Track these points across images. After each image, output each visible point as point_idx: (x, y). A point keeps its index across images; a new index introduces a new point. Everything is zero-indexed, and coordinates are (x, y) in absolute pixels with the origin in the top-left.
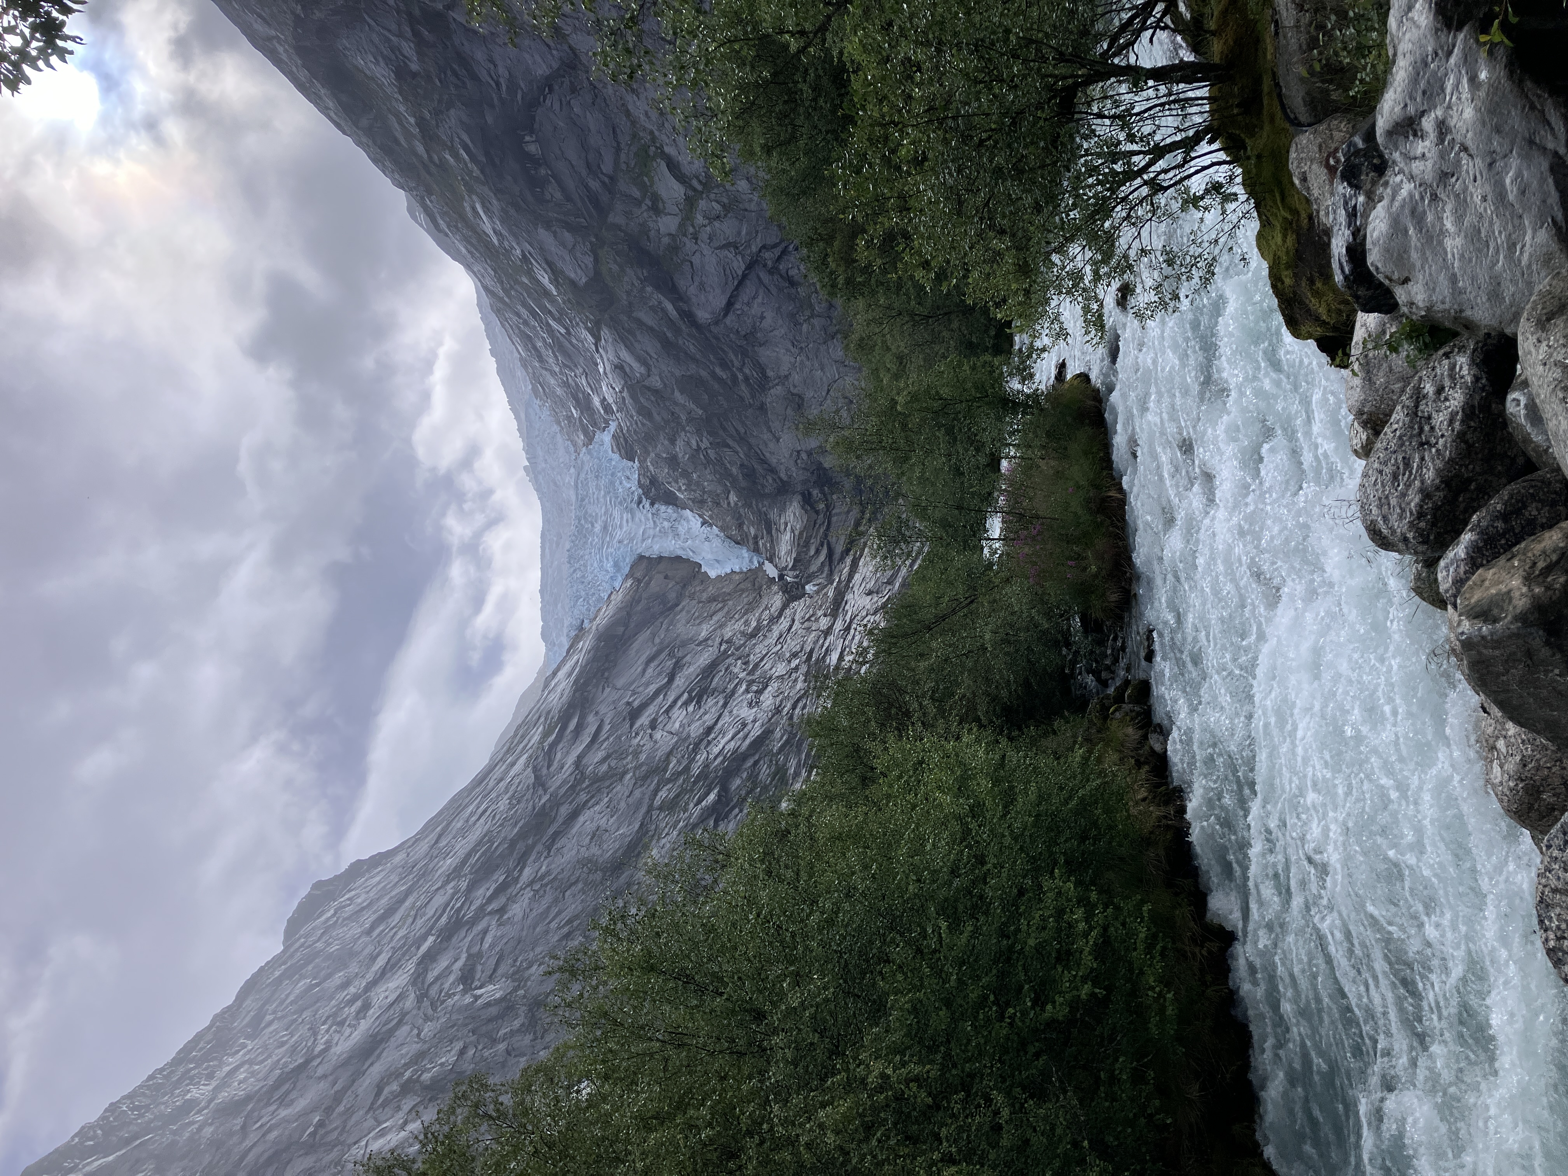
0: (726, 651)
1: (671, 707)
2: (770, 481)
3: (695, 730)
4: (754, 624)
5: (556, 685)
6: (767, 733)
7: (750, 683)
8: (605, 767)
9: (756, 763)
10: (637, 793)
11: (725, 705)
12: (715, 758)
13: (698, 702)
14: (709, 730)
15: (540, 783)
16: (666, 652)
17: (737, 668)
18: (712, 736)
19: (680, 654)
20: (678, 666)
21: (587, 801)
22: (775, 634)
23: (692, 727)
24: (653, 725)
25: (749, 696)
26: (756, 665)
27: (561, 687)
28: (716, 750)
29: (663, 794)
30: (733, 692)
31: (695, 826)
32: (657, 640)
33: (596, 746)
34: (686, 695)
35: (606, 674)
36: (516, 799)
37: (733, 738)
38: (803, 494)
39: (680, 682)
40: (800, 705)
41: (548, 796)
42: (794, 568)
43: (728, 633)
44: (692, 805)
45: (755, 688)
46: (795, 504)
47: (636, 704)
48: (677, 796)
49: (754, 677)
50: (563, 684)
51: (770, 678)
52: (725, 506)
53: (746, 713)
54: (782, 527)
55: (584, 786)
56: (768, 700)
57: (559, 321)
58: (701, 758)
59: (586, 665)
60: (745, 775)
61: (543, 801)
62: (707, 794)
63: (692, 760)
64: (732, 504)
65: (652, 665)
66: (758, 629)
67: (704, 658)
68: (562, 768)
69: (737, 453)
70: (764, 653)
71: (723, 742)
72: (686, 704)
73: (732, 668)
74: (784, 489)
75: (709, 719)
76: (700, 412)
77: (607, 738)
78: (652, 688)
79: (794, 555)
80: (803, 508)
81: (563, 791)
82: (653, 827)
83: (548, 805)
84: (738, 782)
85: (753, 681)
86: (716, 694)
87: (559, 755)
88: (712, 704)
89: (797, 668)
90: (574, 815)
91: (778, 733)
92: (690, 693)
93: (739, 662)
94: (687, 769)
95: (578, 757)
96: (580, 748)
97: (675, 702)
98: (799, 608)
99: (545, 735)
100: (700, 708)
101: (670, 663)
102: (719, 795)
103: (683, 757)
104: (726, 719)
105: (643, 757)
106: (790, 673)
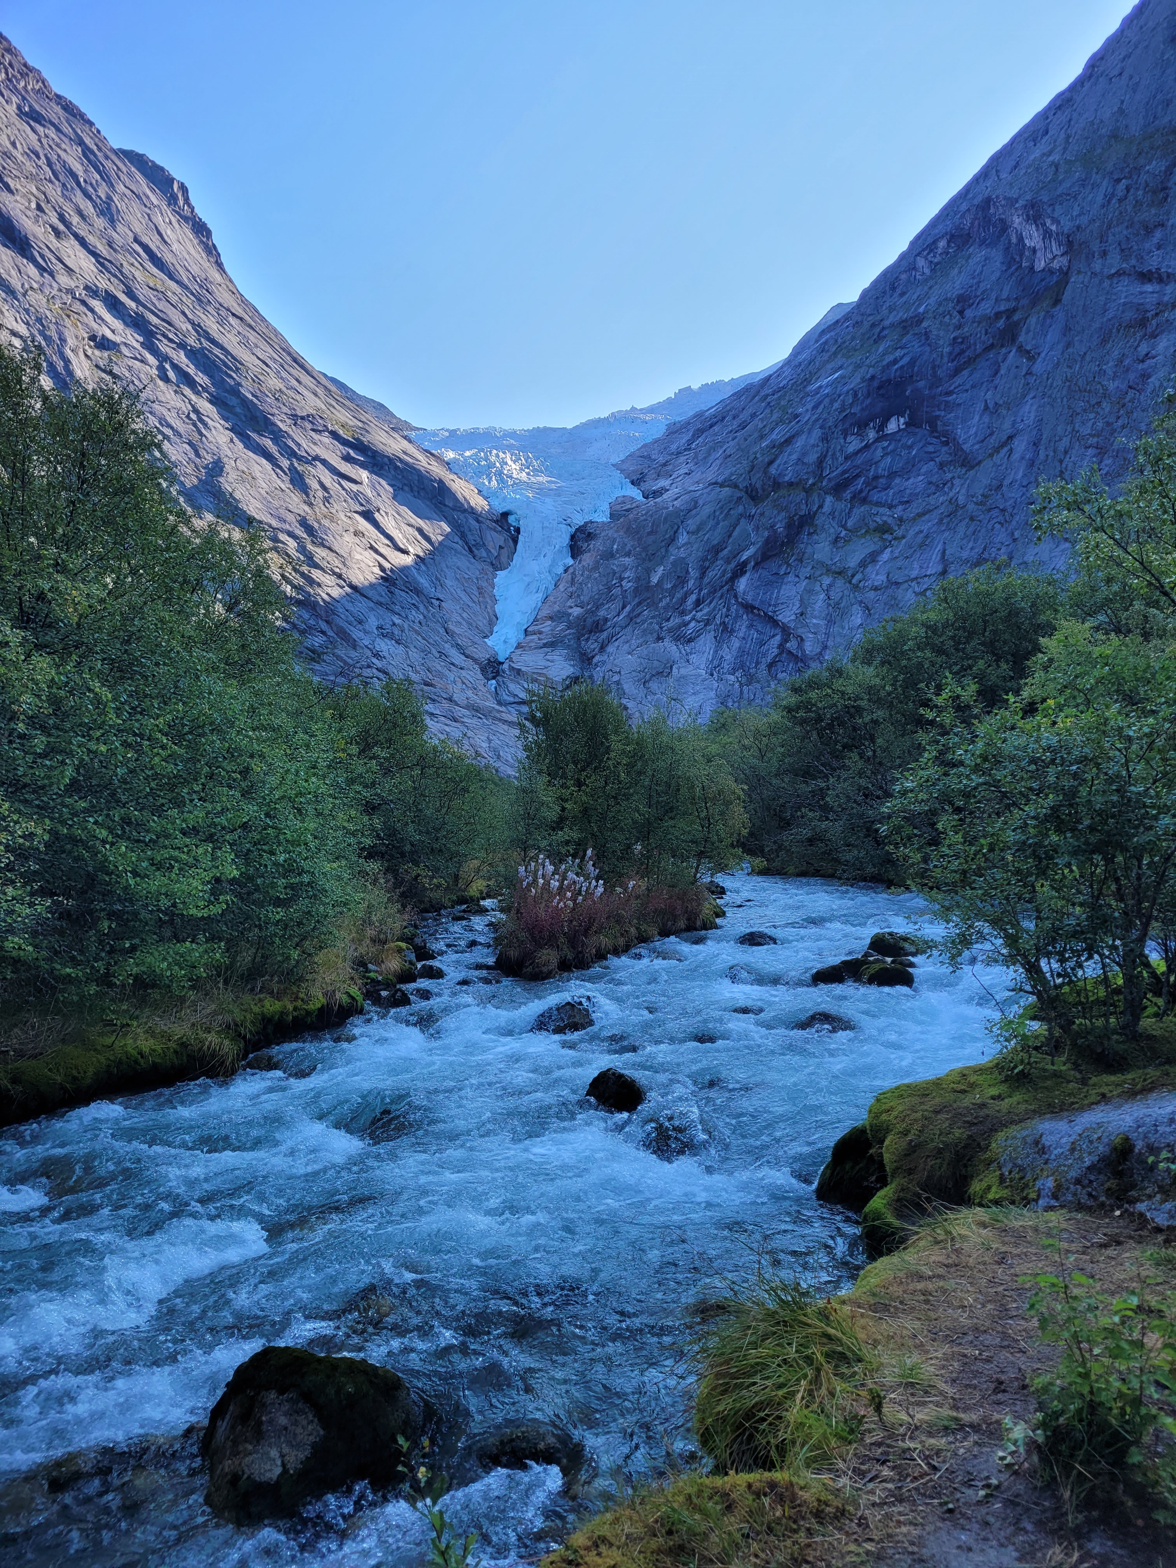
0: (431, 604)
2: (592, 647)
5: (396, 440)
6: (352, 643)
7: (401, 628)
8: (315, 485)
9: (324, 633)
10: (291, 517)
11: (379, 604)
14: (354, 588)
15: (297, 421)
16: (429, 547)
18: (349, 591)
20: (415, 557)
21: (280, 468)
22: (449, 652)
24: (358, 533)
25: (388, 626)
26: (417, 633)
27: (394, 445)
29: (290, 542)
30: (392, 611)
32: (440, 537)
33: (335, 478)
34: (388, 565)
35: (405, 489)
36: (280, 396)
37: (347, 611)
39: (400, 559)
41: (284, 429)
43: (449, 606)
45: (396, 632)
46: (572, 670)
47: (378, 517)
50: (397, 447)
51: (407, 647)
52: (568, 604)
53: (372, 624)
54: (550, 658)
55: (296, 465)
56: (386, 645)
60: (312, 622)
63: (325, 571)
64: (570, 611)
65: (418, 535)
66: (453, 635)
67: (425, 583)
68: (313, 443)
69: (618, 615)
73: (416, 610)
75: (365, 588)
77: (343, 488)
78: (395, 534)
79: (524, 668)
80: (568, 677)
81: (290, 443)
83: (275, 429)
85: (403, 631)
87: (325, 440)
88: (380, 591)
90: (266, 455)
91: (354, 654)
92: (390, 569)
95: (324, 460)
96: (334, 461)
97: (381, 555)
98: (474, 674)
99: (344, 427)
100: (376, 579)
101: (419, 550)
102: (292, 598)
103: (328, 562)
104: (366, 605)
106: (411, 665)
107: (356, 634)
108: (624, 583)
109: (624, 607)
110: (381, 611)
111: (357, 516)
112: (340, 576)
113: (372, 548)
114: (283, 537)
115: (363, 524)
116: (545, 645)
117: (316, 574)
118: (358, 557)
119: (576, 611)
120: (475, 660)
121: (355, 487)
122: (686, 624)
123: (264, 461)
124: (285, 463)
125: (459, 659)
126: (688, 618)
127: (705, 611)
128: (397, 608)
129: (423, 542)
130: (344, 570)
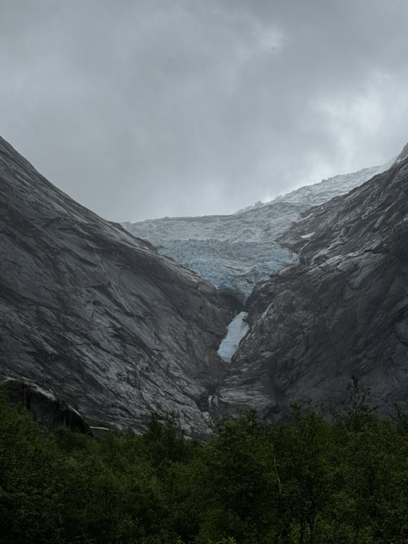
0: (153, 354)
1: (110, 315)
2: (284, 382)
3: (96, 335)
4: (176, 374)
5: (116, 231)
6: (99, 388)
7: (134, 374)
8: (63, 268)
9: (77, 380)
10: (48, 294)
11: (116, 356)
12: (78, 350)
13: (115, 336)
14: (97, 345)
15: (50, 223)
16: (148, 310)
17: (142, 364)
18: (94, 347)
19: (147, 320)
20: (140, 319)
21: (38, 258)
22: (172, 391)
23: (98, 332)
24: (96, 303)
25: (125, 373)
26: (147, 378)
27: (115, 235)
28: (84, 350)
29: (49, 313)
30: (126, 361)
31: (28, 337)
32: (156, 303)
33: (78, 262)
34: (119, 326)
35: (128, 267)
36: (37, 207)
37: (94, 362)
38: (277, 407)
39: (128, 321)
40: (124, 413)
41: (40, 229)
42: (220, 402)
43: (167, 355)
44: (43, 334)
45: (131, 377)
46: (269, 401)
47: (110, 290)
48: (48, 324)
49: (139, 376)
50: (117, 237)
51: (140, 389)
52: (261, 349)
53: (113, 372)
54: (250, 392)
55: (50, 255)
56: (124, 388)
57: (383, 223)
58: (77, 339)
59: (134, 252)
60: (68, 373)
61: (36, 225)
62: (52, 346)
63: (75, 333)
64: (263, 354)
65: (138, 300)
66: (173, 377)
67: (147, 338)
68: (61, 238)
69: (303, 356)
70: (158, 383)
71: (90, 355)
72: (114, 327)
73: (142, 360)
74: (279, 392)
75: (104, 344)
76: (331, 328)
77: (84, 270)
78: (122, 301)
79: (230, 402)
80: (267, 407)
81: (44, 239)
82: (24, 307)
83: (33, 229)
84: (63, 368)
85: (136, 376)
86: (122, 348)
87: (70, 236)
88: (115, 346)
89: (149, 408)
90: (28, 249)
91: (102, 396)
92: (121, 329)
93: (147, 365)
94: (68, 330)
95: (69, 250)
96: (76, 250)
97: (114, 318)
98: (193, 409)
99: (82, 225)
100: (112, 337)
101: (140, 313)
102: (52, 354)
103: (77, 326)
104: (107, 357)
105: (74, 297)
106: (145, 403)
107: (101, 380)
108: (305, 330)
109: (307, 350)
110: (118, 361)
111: (95, 291)
112: (86, 336)
113: (107, 313)
114: (44, 309)
115: (100, 296)
116: (245, 383)
117: (70, 336)
118: (98, 321)
119: (268, 354)
120: (191, 397)
121: (92, 269)
122: (359, 361)
123: (26, 254)
124: (41, 254)
125: (180, 397)
126: (360, 356)
127: (373, 350)
128: (129, 359)
129: (144, 307)
130: (89, 332)
